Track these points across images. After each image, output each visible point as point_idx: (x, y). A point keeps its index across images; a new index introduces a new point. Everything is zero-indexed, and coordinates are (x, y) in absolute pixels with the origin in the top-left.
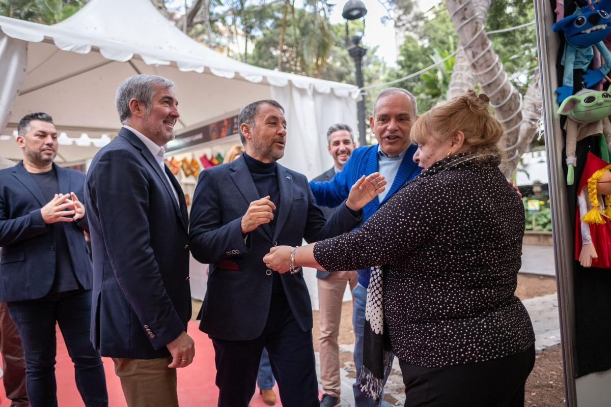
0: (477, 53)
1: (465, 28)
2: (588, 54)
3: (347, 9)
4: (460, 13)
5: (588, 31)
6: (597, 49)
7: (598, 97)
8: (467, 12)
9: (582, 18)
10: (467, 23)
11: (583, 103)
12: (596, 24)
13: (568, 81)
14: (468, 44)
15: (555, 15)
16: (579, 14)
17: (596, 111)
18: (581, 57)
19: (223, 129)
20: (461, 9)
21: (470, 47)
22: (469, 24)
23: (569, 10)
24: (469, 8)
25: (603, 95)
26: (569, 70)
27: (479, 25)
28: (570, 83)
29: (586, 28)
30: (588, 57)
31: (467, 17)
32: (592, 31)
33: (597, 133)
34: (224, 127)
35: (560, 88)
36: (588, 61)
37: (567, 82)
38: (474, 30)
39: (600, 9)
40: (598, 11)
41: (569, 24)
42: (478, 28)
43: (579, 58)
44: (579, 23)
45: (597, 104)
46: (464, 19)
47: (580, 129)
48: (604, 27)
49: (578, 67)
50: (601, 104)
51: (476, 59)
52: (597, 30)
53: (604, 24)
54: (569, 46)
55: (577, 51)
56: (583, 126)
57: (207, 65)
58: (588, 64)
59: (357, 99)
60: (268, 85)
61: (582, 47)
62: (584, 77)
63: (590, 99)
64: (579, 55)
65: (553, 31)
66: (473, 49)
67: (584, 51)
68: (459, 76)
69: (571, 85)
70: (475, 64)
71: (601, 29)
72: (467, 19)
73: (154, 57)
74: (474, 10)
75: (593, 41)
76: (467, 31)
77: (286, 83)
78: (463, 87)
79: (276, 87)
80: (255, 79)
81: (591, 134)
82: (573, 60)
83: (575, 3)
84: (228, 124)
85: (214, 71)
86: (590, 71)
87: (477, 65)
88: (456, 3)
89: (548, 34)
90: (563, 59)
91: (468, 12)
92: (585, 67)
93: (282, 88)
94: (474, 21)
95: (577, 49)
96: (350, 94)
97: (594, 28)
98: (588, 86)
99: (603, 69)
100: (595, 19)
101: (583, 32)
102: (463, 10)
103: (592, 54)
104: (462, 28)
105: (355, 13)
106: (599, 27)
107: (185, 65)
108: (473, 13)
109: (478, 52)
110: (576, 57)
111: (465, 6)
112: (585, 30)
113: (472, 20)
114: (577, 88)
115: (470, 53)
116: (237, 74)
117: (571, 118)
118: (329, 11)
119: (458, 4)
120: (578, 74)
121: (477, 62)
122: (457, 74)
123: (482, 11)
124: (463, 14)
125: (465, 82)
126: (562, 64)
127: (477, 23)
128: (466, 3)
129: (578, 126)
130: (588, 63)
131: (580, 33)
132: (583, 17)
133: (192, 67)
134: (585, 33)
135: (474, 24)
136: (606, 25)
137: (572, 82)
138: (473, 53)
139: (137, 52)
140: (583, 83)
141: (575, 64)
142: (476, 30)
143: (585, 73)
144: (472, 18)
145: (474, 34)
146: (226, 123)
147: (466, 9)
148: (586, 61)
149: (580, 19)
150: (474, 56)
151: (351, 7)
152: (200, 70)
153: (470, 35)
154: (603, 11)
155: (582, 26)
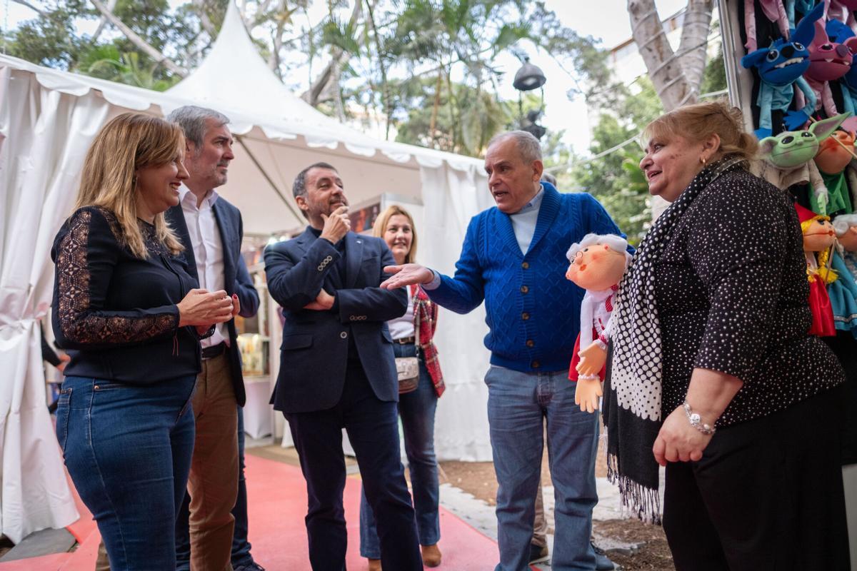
1: (669, 91)
2: (787, 92)
3: (519, 76)
4: (662, 71)
5: (782, 65)
6: (798, 88)
7: (797, 137)
8: (670, 71)
9: (775, 52)
10: (672, 85)
11: (780, 144)
12: (790, 57)
13: (766, 124)
15: (746, 50)
17: (796, 153)
18: (780, 96)
19: (359, 223)
20: (663, 68)
22: (675, 86)
23: (762, 44)
24: (673, 66)
25: (803, 135)
26: (766, 111)
27: (687, 87)
28: (768, 125)
29: (779, 62)
30: (787, 96)
31: (671, 77)
32: (786, 65)
33: (802, 180)
34: (360, 219)
35: (756, 130)
36: (787, 100)
37: (764, 124)
38: (681, 93)
39: (795, 41)
40: (792, 44)
41: (762, 58)
42: (687, 91)
43: (778, 97)
44: (771, 57)
45: (796, 144)
46: (667, 79)
47: (782, 176)
48: (800, 60)
49: (776, 108)
50: (800, 144)
52: (792, 64)
53: (799, 57)
54: (765, 85)
55: (774, 90)
56: (786, 174)
57: (341, 139)
58: (788, 105)
60: (418, 166)
61: (780, 84)
62: (785, 119)
63: (789, 139)
64: (777, 94)
65: (743, 67)
67: (782, 89)
69: (769, 127)
71: (796, 63)
72: (671, 80)
73: (277, 129)
74: (680, 68)
75: (789, 77)
76: (672, 94)
77: (439, 163)
79: (427, 169)
80: (399, 158)
81: (795, 182)
82: (771, 99)
83: (770, 37)
84: (366, 215)
85: (349, 147)
86: (791, 113)
88: (656, 60)
89: (740, 72)
90: (759, 99)
91: (672, 71)
92: (785, 108)
93: (435, 170)
94: (682, 82)
95: (775, 87)
97: (789, 62)
98: (790, 128)
99: (807, 109)
100: (788, 53)
101: (777, 66)
102: (666, 68)
103: (792, 91)
104: (665, 91)
105: (530, 82)
106: (794, 60)
107: (314, 139)
108: (678, 72)
110: (774, 97)
111: (668, 63)
112: (778, 64)
113: (678, 81)
114: (776, 131)
116: (378, 151)
117: (771, 163)
118: (499, 80)
119: (660, 61)
120: (777, 117)
123: (696, 73)
124: (666, 73)
126: (758, 104)
127: (685, 84)
128: (669, 60)
129: (780, 174)
130: (787, 103)
131: (774, 68)
132: (776, 50)
133: (323, 141)
134: (779, 68)
135: (681, 87)
136: (802, 59)
137: (771, 124)
139: (257, 124)
140: (783, 125)
141: (773, 104)
142: (684, 94)
143: (786, 115)
144: (677, 78)
145: (682, 97)
146: (363, 214)
147: (669, 68)
148: (786, 100)
149: (772, 53)
151: (525, 74)
152: (333, 146)
153: (676, 99)
154: (797, 44)
155: (774, 60)
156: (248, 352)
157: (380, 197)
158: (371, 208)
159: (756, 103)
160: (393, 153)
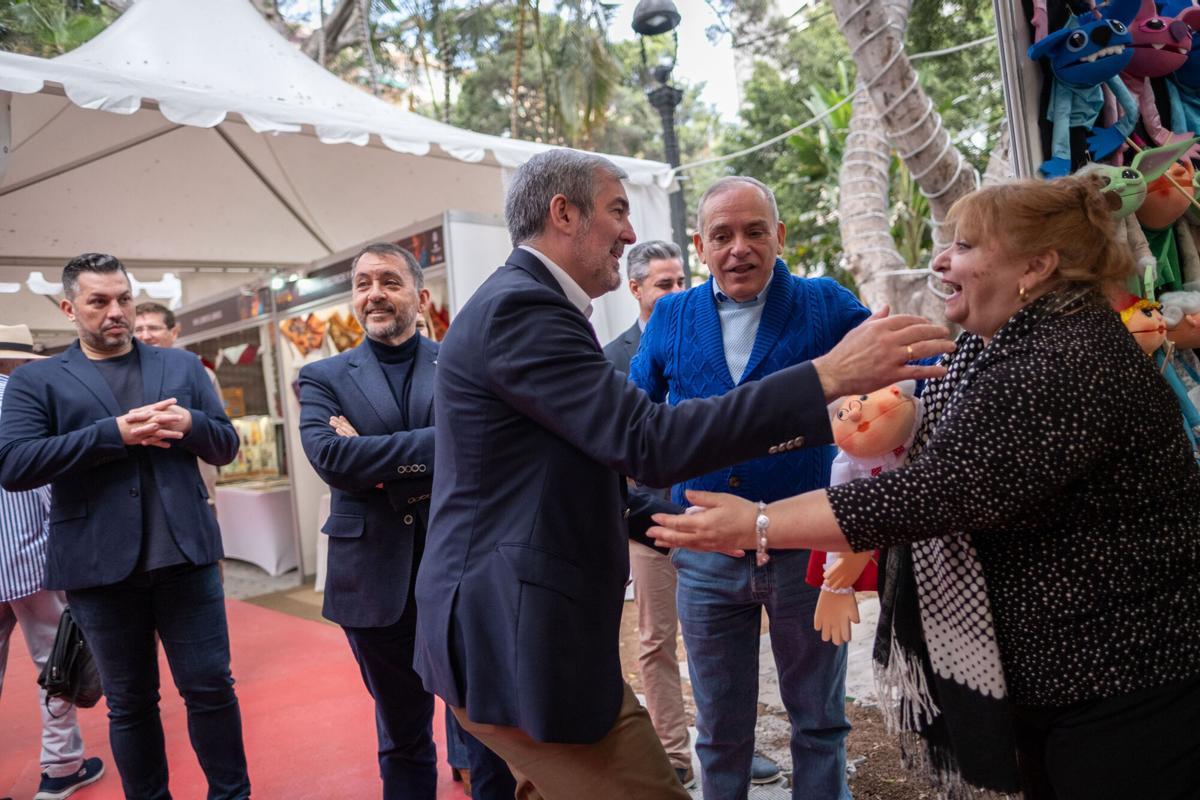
0: (892, 96)
1: (868, 49)
2: (1094, 98)
3: (641, 13)
4: (857, 19)
5: (1092, 58)
6: (1110, 92)
7: (1116, 178)
8: (869, 19)
9: (1081, 35)
10: (871, 40)
12: (1105, 45)
13: (1062, 150)
14: (875, 79)
15: (1032, 30)
16: (1074, 27)
18: (1084, 105)
20: (859, 12)
21: (878, 85)
22: (876, 42)
23: (1056, 20)
24: (873, 10)
25: (1124, 175)
26: (1063, 129)
27: (894, 43)
28: (1064, 152)
29: (1088, 52)
30: (1093, 104)
31: (871, 28)
32: (1099, 58)
35: (1047, 162)
36: (1094, 112)
37: (1059, 152)
38: (886, 51)
39: (1111, 17)
40: (1108, 21)
41: (1058, 46)
42: (893, 49)
43: (1079, 107)
44: (1075, 43)
46: (866, 31)
48: (1119, 50)
49: (1077, 123)
50: (1121, 190)
51: (891, 107)
52: (1107, 55)
53: (1119, 44)
54: (1060, 87)
55: (1074, 93)
57: (375, 130)
58: (1096, 117)
59: (667, 189)
60: (498, 166)
61: (1084, 86)
62: (1088, 141)
64: (1078, 101)
65: (1030, 59)
66: (886, 89)
67: (1086, 94)
68: (861, 139)
69: (1067, 156)
70: (891, 116)
71: (1114, 54)
72: (871, 32)
73: (268, 117)
74: (884, 13)
75: (1101, 75)
76: (873, 53)
78: (868, 159)
80: (468, 156)
82: (1069, 110)
83: (1067, 6)
84: (421, 245)
85: (388, 142)
86: (1099, 130)
87: (894, 119)
88: (850, 2)
89: (1022, 64)
90: (1051, 109)
91: (872, 19)
92: (1089, 124)
94: (886, 35)
95: (1074, 90)
96: (655, 178)
97: (1103, 53)
98: (1097, 157)
99: (1122, 126)
100: (1102, 37)
101: (1084, 59)
102: (863, 14)
103: (1102, 98)
104: (861, 48)
105: (658, 21)
106: (1110, 50)
107: (331, 132)
108: (881, 21)
109: (895, 93)
110: (1074, 106)
111: (867, 6)
112: (1086, 55)
113: (881, 33)
114: (1077, 162)
115: (879, 95)
116: (434, 145)
118: (607, 17)
119: (854, 4)
120: (1078, 135)
121: (893, 112)
122: (858, 136)
123: (899, 14)
124: (864, 22)
125: (872, 149)
126: (1049, 118)
127: (890, 39)
128: (867, 1)
130: (1093, 116)
131: (1078, 62)
132: (1082, 32)
133: (345, 135)
134: (1087, 62)
135: (886, 42)
136: (1123, 47)
137: (1069, 151)
138: (885, 95)
139: (234, 109)
140: (1087, 152)
141: (1072, 117)
142: (889, 53)
143: (1090, 134)
144: (880, 29)
145: (886, 59)
146: (416, 243)
147: (868, 13)
148: (1092, 111)
149: (1076, 36)
150: (887, 103)
151: (650, 10)
152: (362, 141)
153: (879, 62)
154: (1116, 22)
155: (1080, 48)
156: (254, 443)
157: (441, 216)
158: (429, 233)
159: (1046, 116)
160: (457, 149)
